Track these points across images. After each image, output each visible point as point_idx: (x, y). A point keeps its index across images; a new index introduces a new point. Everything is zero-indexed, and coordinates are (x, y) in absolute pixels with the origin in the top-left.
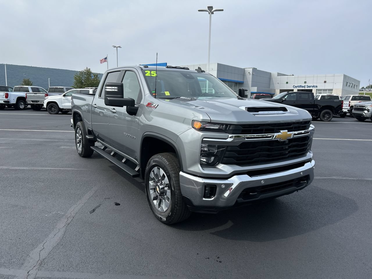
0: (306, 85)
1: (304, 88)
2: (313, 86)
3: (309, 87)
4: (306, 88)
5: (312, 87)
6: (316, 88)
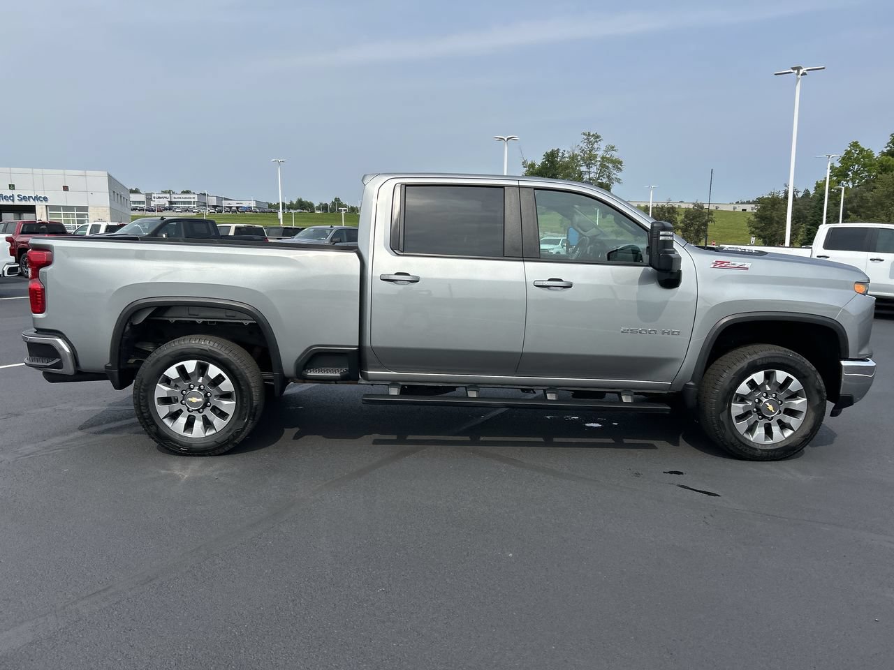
0: (16, 193)
1: (10, 203)
2: (37, 198)
3: (25, 198)
4: (17, 203)
5: (34, 200)
6: (44, 203)
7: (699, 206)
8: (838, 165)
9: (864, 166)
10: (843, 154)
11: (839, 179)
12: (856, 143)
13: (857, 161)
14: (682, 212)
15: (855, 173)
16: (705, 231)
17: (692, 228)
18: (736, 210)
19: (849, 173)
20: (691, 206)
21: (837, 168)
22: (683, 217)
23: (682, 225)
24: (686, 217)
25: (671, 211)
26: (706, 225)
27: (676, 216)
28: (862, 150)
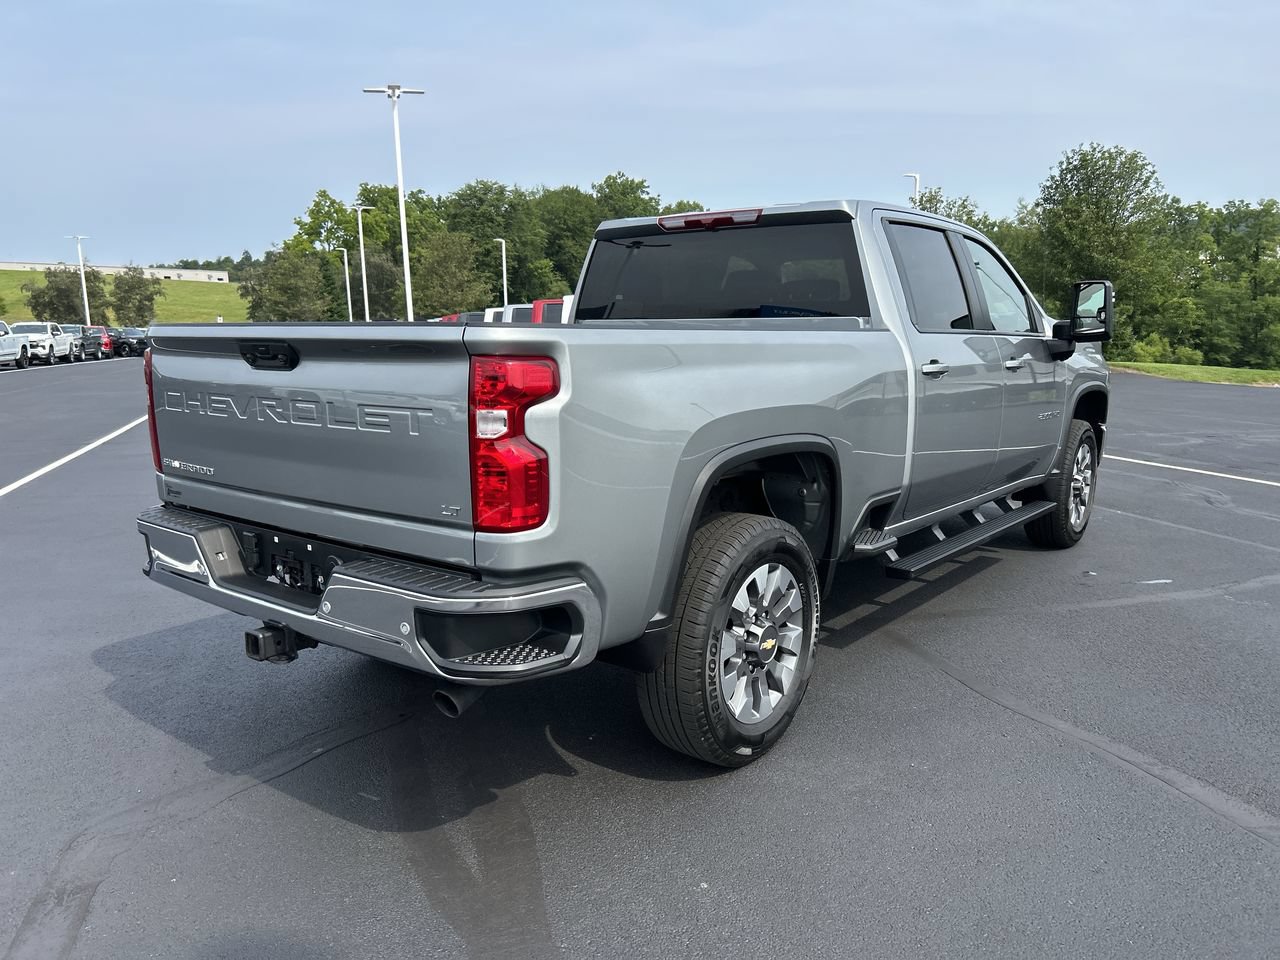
7: (135, 269)
8: (307, 220)
9: (338, 223)
10: (312, 206)
11: (312, 238)
12: (324, 192)
13: (329, 215)
14: (109, 280)
15: (329, 231)
16: (151, 309)
17: (130, 305)
18: (182, 279)
19: (322, 231)
20: (122, 271)
21: (306, 224)
22: (112, 287)
23: (113, 299)
24: (117, 287)
25: (92, 277)
26: (150, 299)
27: (101, 285)
28: (333, 202)
